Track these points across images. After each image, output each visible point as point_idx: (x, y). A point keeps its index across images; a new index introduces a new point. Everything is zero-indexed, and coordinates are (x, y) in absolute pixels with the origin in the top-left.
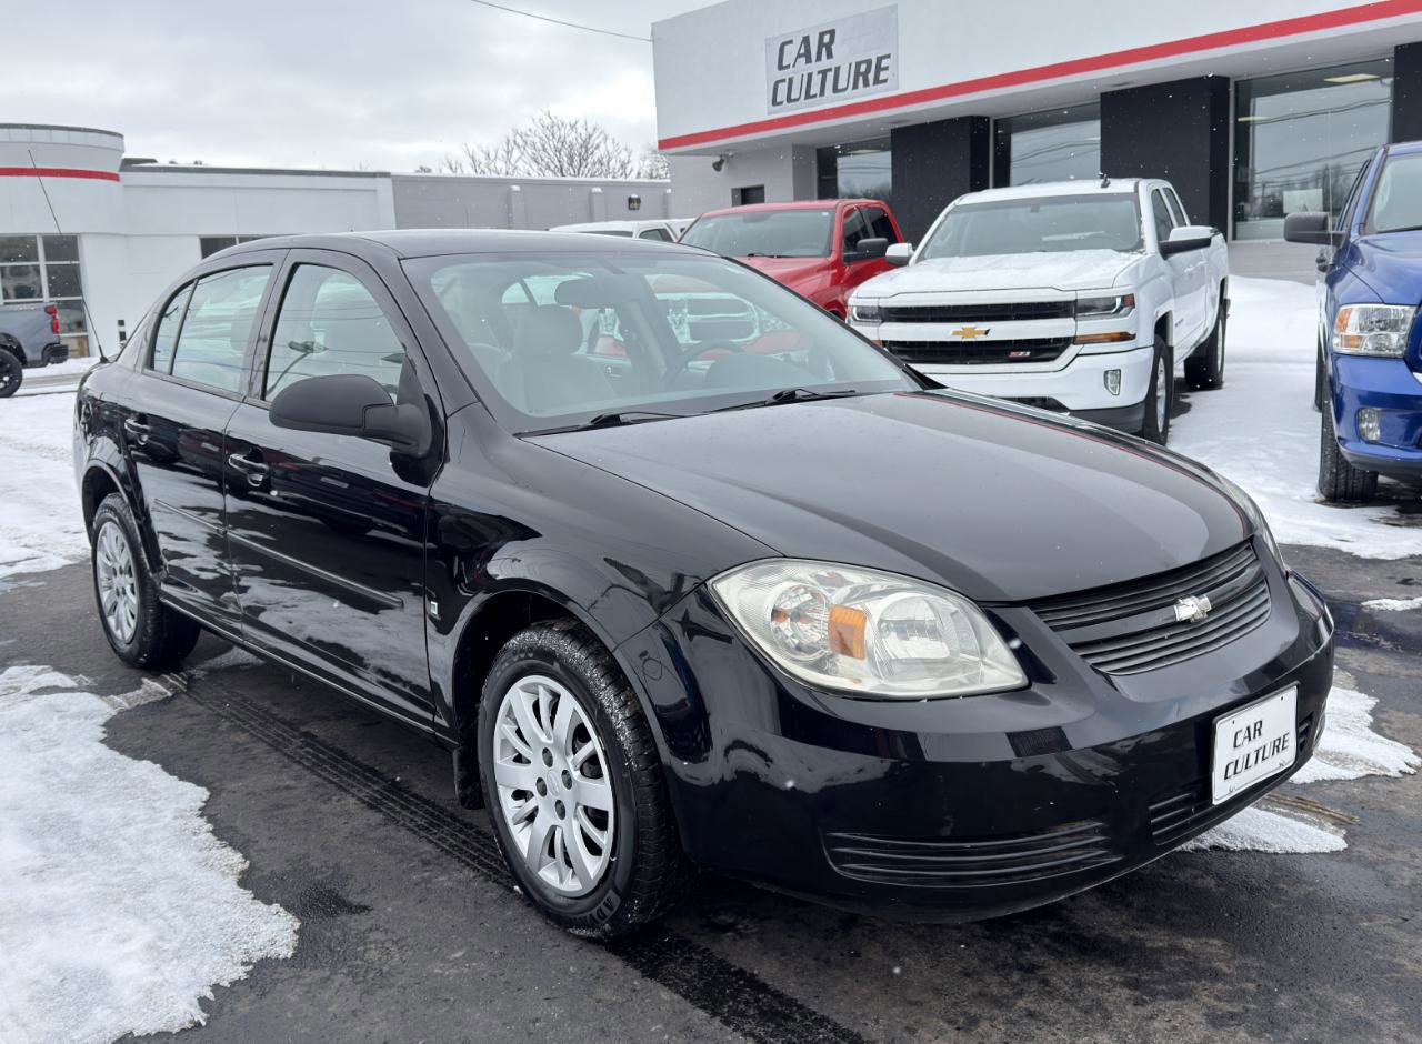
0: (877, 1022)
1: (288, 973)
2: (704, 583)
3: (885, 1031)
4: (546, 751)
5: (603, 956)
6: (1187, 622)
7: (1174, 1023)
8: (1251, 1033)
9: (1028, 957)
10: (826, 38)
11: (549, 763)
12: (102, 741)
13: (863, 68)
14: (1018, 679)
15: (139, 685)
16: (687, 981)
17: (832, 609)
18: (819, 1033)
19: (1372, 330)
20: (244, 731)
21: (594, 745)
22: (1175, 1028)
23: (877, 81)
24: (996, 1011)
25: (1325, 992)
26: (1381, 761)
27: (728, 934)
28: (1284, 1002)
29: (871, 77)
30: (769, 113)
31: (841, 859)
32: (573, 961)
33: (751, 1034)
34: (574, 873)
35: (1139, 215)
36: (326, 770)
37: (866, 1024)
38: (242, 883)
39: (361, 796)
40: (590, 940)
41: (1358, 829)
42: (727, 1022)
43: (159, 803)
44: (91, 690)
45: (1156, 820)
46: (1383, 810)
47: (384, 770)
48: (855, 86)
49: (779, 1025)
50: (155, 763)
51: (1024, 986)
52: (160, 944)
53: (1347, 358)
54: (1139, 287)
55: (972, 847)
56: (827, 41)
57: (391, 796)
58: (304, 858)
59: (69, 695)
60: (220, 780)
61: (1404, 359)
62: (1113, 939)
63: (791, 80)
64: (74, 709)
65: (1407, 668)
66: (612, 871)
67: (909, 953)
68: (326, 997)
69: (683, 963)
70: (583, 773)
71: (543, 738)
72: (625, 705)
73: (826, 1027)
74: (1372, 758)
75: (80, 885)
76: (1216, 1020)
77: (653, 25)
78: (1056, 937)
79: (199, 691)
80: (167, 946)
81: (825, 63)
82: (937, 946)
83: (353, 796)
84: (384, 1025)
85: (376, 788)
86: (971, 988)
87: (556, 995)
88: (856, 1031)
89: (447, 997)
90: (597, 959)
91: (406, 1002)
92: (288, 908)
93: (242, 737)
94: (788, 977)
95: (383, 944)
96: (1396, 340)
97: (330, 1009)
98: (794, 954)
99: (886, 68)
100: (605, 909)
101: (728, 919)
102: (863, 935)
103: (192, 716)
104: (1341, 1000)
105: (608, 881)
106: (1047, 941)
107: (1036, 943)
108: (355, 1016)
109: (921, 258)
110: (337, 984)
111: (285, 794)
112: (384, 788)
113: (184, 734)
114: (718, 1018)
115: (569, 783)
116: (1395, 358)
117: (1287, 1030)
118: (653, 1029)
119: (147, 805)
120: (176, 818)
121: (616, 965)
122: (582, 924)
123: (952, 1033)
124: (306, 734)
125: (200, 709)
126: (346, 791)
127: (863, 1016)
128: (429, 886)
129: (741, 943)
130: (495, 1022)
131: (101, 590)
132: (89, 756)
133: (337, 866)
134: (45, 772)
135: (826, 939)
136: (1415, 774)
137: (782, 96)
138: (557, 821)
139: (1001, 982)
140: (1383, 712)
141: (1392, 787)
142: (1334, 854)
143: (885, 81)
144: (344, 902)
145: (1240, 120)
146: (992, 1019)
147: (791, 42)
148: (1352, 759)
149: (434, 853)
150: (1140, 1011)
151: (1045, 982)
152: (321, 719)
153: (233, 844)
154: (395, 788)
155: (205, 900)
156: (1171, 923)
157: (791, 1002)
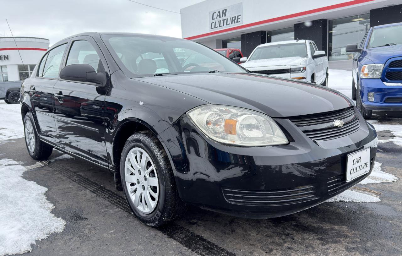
0: (240, 250)
1: (60, 236)
2: (185, 113)
3: (243, 253)
4: (139, 170)
5: (156, 232)
6: (336, 127)
7: (335, 250)
8: (360, 253)
9: (287, 231)
10: (224, 11)
11: (140, 174)
12: (22, 177)
13: (234, 19)
14: (285, 141)
15: (35, 163)
16: (181, 238)
17: (226, 121)
18: (222, 254)
19: (371, 72)
20: (61, 174)
21: (153, 167)
22: (336, 252)
23: (237, 22)
24: (278, 247)
25: (382, 241)
26: (386, 178)
27: (195, 225)
28: (369, 244)
29: (236, 21)
30: (210, 31)
31: (229, 197)
32: (147, 233)
33: (201, 254)
34: (148, 207)
35: (306, 48)
36: (82, 183)
37: (237, 251)
38: (52, 212)
39: (91, 190)
40: (152, 227)
41: (383, 196)
42: (193, 250)
43: (33, 192)
44: (22, 165)
45: (329, 186)
46: (389, 191)
47: (99, 183)
48: (232, 23)
49: (209, 251)
50: (35, 182)
51: (287, 240)
52: (23, 228)
53: (365, 79)
54: (307, 65)
55: (271, 193)
56: (225, 12)
57: (100, 189)
58: (71, 205)
59: (15, 166)
60: (52, 186)
61: (380, 79)
62: (313, 226)
63: (215, 22)
64: (16, 169)
65: (388, 156)
66: (158, 205)
67: (250, 230)
68: (70, 244)
69: (180, 233)
70: (150, 176)
71: (138, 167)
72: (162, 154)
73: (224, 252)
74: (383, 177)
75: (4, 213)
76: (348, 250)
77: (181, 9)
78: (295, 226)
79: (51, 165)
80: (25, 229)
81: (224, 18)
82: (258, 228)
83: (89, 190)
84: (86, 252)
85: (96, 188)
86: (270, 240)
87: (140, 243)
88: (234, 253)
89: (107, 243)
90: (154, 232)
91: (94, 245)
92: (64, 219)
93: (61, 175)
94: (212, 237)
95: (90, 228)
96: (378, 74)
97: (70, 247)
98: (215, 231)
99: (240, 18)
100: (156, 216)
101: (195, 221)
102: (236, 225)
103: (48, 171)
104: (388, 243)
105: (157, 208)
106: (292, 227)
107: (289, 227)
108: (78, 249)
109: (249, 60)
110: (74, 240)
111: (69, 189)
112: (98, 188)
113: (45, 175)
114: (190, 249)
115: (146, 179)
116: (378, 79)
117: (372, 253)
118: (170, 253)
119: (29, 192)
120: (37, 195)
121: (160, 234)
122: (150, 222)
123: (264, 254)
124: (79, 175)
125: (51, 169)
126: (87, 189)
127: (236, 249)
128: (106, 213)
129: (198, 228)
130: (121, 251)
131: (26, 139)
132: (17, 180)
133: (80, 208)
134: (3, 184)
135: (224, 226)
136: (397, 182)
137: (213, 26)
138: (142, 191)
139: (279, 239)
140: (384, 167)
141: (391, 185)
142: (376, 203)
143: (239, 22)
144: (81, 217)
145: (330, 32)
146: (277, 249)
147: (215, 13)
148: (377, 178)
149: (109, 204)
150: (324, 247)
151: (293, 238)
152: (83, 171)
153: (52, 202)
154: (101, 188)
155: (39, 217)
156: (330, 221)
157: (213, 245)
